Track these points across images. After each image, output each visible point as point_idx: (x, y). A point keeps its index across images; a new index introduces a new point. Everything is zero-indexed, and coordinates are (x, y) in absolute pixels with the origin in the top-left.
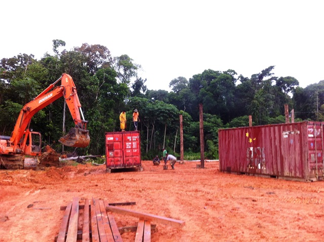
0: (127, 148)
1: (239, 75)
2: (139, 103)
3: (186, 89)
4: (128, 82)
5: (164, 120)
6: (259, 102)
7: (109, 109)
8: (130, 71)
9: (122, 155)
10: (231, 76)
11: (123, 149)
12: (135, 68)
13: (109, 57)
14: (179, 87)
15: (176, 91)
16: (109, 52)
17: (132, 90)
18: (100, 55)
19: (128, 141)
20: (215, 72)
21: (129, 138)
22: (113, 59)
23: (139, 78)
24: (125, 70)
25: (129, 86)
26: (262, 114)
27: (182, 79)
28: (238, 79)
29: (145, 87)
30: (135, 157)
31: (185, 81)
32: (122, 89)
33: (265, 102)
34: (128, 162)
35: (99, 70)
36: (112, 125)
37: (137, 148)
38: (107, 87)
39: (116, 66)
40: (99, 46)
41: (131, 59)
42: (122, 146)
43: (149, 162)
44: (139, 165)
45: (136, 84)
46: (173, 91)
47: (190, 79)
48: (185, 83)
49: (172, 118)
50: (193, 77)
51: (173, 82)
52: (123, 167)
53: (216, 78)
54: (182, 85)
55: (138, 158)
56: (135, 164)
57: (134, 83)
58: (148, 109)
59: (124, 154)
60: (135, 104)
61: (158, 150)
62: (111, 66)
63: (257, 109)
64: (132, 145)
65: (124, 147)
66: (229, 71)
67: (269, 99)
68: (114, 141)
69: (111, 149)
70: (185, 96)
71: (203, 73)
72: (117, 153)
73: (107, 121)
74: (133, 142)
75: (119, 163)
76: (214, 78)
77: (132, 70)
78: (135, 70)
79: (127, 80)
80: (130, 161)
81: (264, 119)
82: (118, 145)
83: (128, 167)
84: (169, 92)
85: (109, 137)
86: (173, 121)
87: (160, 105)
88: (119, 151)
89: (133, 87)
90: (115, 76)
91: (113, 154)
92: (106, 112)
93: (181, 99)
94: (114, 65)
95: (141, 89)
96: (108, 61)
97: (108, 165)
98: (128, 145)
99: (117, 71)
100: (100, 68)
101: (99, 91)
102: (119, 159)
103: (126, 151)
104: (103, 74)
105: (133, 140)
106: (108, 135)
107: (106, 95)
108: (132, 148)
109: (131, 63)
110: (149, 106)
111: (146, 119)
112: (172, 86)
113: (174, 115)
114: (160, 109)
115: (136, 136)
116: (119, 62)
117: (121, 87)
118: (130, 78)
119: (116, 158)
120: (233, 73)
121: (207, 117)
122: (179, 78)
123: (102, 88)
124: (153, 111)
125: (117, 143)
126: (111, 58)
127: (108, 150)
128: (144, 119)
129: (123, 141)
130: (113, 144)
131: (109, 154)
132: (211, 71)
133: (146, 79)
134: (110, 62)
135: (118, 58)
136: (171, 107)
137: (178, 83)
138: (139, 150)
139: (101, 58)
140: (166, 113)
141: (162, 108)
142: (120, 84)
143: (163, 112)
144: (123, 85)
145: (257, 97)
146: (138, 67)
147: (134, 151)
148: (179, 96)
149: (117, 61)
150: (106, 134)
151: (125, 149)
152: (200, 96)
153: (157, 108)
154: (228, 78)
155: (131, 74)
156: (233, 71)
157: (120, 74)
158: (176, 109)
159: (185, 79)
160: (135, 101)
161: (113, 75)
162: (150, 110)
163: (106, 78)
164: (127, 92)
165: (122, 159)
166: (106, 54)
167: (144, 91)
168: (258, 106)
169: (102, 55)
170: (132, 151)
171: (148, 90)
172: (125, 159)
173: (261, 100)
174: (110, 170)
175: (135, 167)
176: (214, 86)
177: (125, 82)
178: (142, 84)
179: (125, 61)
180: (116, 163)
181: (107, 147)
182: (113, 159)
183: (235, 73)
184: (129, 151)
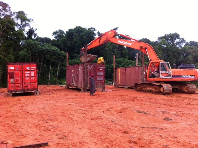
0: (26, 76)
1: (97, 32)
2: (32, 44)
3: (63, 38)
4: (24, 30)
5: (50, 57)
6: (109, 49)
7: (10, 48)
8: (25, 22)
9: (21, 82)
10: (93, 31)
11: (23, 77)
12: (29, 21)
13: (10, 11)
14: (59, 36)
15: (57, 39)
16: (10, 8)
17: (26, 36)
18: (3, 9)
19: (27, 70)
20: (83, 28)
21: (28, 68)
22: (13, 13)
23: (32, 28)
24: (22, 22)
25: (24, 33)
26: (110, 56)
27: (61, 31)
28: (97, 34)
29: (36, 34)
30: (32, 84)
31: (63, 33)
32: (19, 34)
33: (113, 49)
34: (26, 88)
35: (2, 20)
36: (11, 59)
37: (35, 76)
38: (8, 32)
39: (15, 18)
40: (2, 2)
41: (26, 14)
42: (21, 75)
43: (41, 87)
44: (36, 90)
45: (29, 31)
46: (55, 39)
47: (67, 31)
48: (63, 34)
49: (56, 56)
50: (69, 30)
51: (55, 33)
52: (23, 92)
53: (84, 32)
54: (61, 35)
55: (36, 84)
56: (32, 90)
57: (28, 31)
58: (39, 49)
59: (24, 81)
60: (30, 45)
61: (46, 77)
62: (11, 18)
63: (108, 53)
64: (30, 74)
65: (23, 76)
66: (92, 28)
67: (114, 48)
68: (15, 70)
69: (12, 77)
70: (63, 42)
71: (75, 28)
72: (17, 80)
73: (8, 57)
74: (31, 72)
75: (19, 88)
76: (82, 32)
77: (27, 22)
78: (29, 22)
79: (23, 28)
80: (29, 87)
81: (111, 60)
82: (18, 74)
83: (26, 92)
84: (52, 39)
85: (10, 67)
86: (57, 58)
87: (47, 46)
88: (19, 78)
89: (27, 33)
90: (14, 25)
91: (14, 81)
92: (7, 50)
93: (60, 44)
94: (13, 17)
95: (33, 35)
96: (9, 14)
97: (9, 90)
98: (27, 74)
99: (15, 21)
100: (2, 19)
101: (2, 33)
102: (19, 85)
103: (25, 79)
104: (5, 23)
105: (31, 70)
106: (9, 65)
107: (7, 38)
108: (30, 77)
109: (26, 17)
110: (40, 47)
111: (37, 56)
112: (54, 35)
113: (58, 54)
114: (47, 49)
115: (34, 66)
116: (17, 15)
117: (18, 33)
118: (25, 28)
119: (16, 84)
120: (94, 30)
121: (77, 57)
122: (59, 30)
123: (4, 32)
124: (42, 51)
125: (17, 72)
126: (11, 12)
127: (10, 77)
128: (36, 56)
129: (23, 70)
130: (14, 73)
131: (10, 81)
132: (80, 28)
133: (36, 29)
134: (11, 15)
135: (17, 13)
136: (55, 48)
137: (59, 34)
138: (36, 78)
139: (4, 12)
140: (52, 52)
141: (49, 48)
142: (18, 31)
143: (50, 52)
144: (20, 31)
145: (108, 46)
146: (31, 20)
147: (32, 78)
148: (58, 42)
149: (15, 15)
150: (8, 64)
151: (25, 77)
152: (73, 43)
153: (45, 49)
154: (91, 33)
155: (26, 24)
156: (94, 29)
157: (18, 24)
158: (59, 50)
159: (63, 31)
160: (29, 42)
161: (12, 24)
162: (40, 49)
163: (7, 26)
164: (23, 37)
165: (22, 85)
166: (8, 9)
167: (35, 37)
168: (109, 52)
169: (4, 9)
170: (31, 78)
171: (37, 37)
172: (24, 85)
173: (111, 48)
174: (11, 94)
175: (32, 91)
176: (82, 37)
177: (22, 30)
178: (34, 32)
179: (21, 15)
180: (16, 88)
181: (8, 75)
182: (14, 85)
183: (95, 30)
184: (28, 79)
